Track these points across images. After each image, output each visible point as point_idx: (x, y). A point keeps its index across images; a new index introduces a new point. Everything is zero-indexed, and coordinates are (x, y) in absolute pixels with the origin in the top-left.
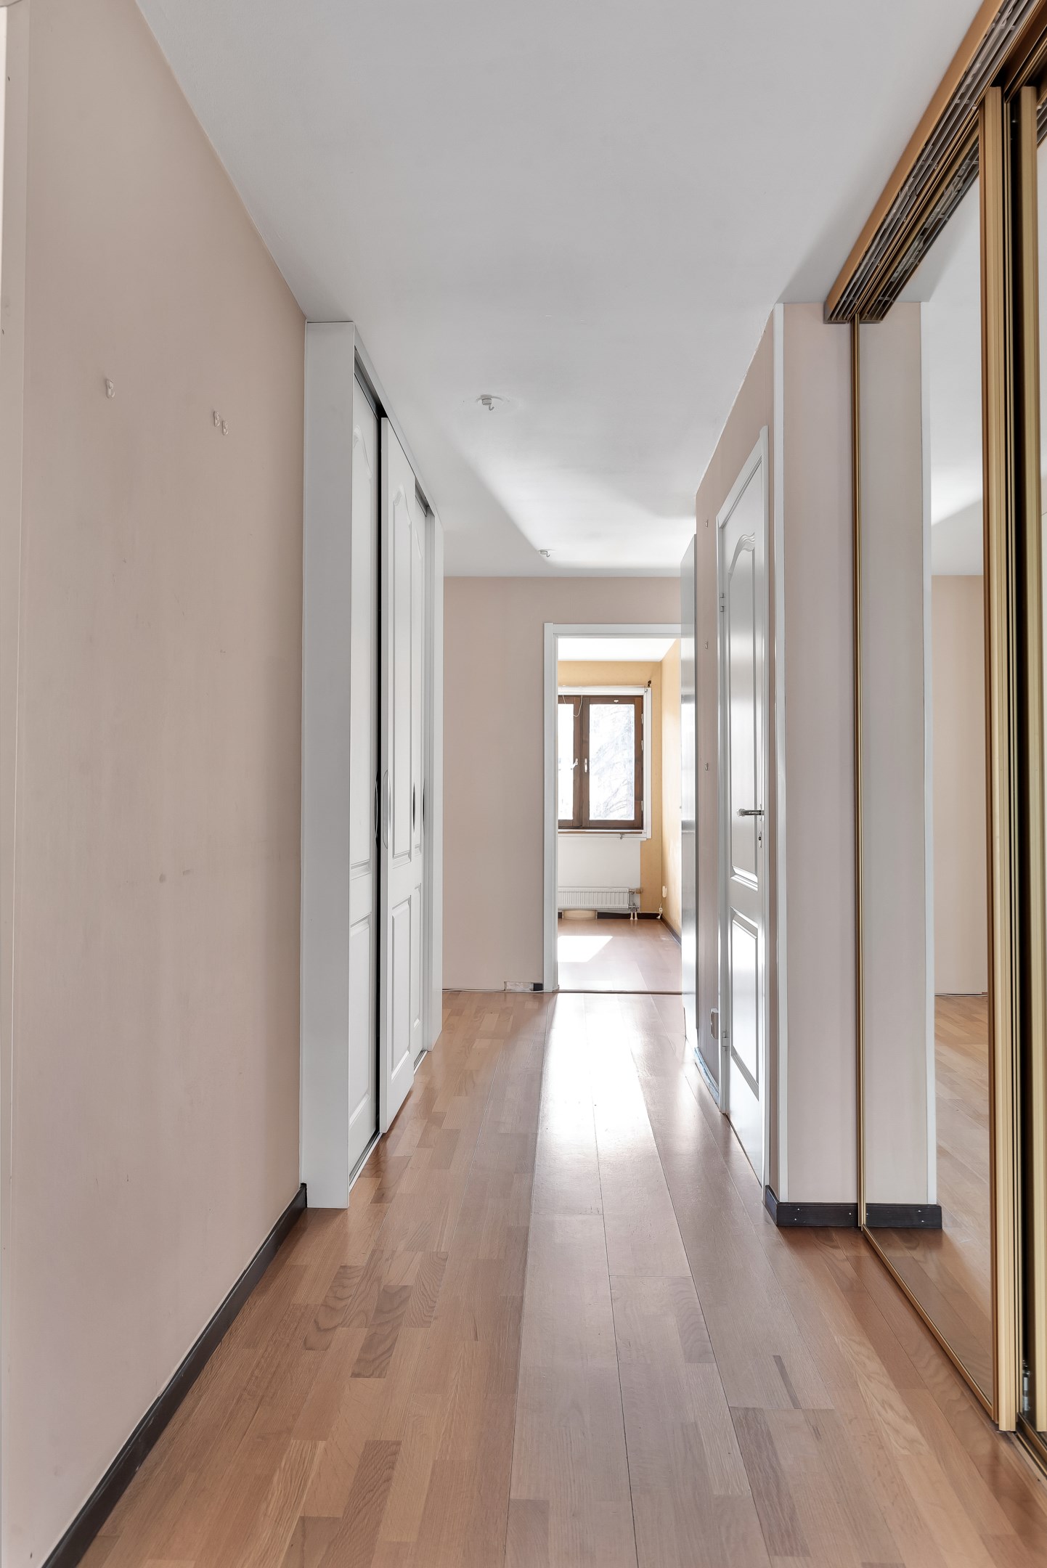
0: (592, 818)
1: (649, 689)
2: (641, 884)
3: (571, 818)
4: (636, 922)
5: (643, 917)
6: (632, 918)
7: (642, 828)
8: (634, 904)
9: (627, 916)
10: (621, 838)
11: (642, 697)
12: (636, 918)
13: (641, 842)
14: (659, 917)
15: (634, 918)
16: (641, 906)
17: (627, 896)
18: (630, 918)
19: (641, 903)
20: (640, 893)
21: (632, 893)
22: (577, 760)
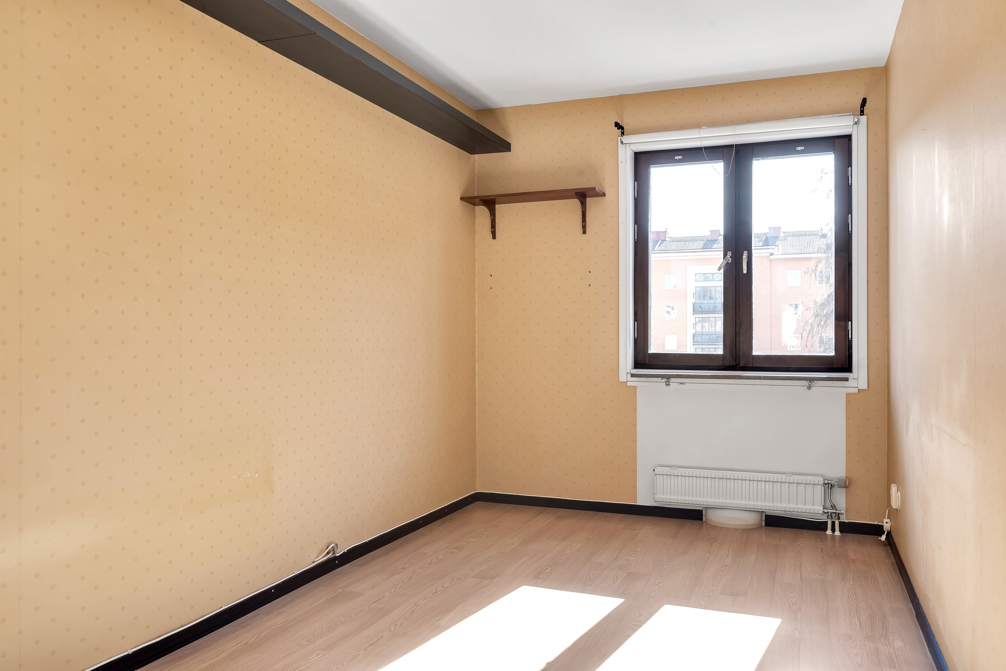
0: (756, 352)
1: (864, 119)
2: (848, 469)
3: (719, 350)
4: (837, 539)
5: (847, 528)
6: (829, 532)
7: (849, 369)
8: (834, 507)
9: (820, 526)
10: (809, 388)
11: (849, 137)
12: (837, 533)
13: (848, 395)
14: (883, 538)
15: (833, 530)
16: (847, 510)
17: (819, 491)
18: (826, 529)
19: (847, 503)
20: (846, 487)
21: (829, 486)
22: (729, 254)
